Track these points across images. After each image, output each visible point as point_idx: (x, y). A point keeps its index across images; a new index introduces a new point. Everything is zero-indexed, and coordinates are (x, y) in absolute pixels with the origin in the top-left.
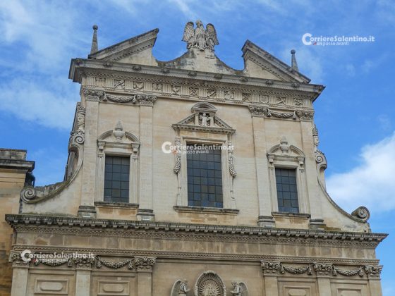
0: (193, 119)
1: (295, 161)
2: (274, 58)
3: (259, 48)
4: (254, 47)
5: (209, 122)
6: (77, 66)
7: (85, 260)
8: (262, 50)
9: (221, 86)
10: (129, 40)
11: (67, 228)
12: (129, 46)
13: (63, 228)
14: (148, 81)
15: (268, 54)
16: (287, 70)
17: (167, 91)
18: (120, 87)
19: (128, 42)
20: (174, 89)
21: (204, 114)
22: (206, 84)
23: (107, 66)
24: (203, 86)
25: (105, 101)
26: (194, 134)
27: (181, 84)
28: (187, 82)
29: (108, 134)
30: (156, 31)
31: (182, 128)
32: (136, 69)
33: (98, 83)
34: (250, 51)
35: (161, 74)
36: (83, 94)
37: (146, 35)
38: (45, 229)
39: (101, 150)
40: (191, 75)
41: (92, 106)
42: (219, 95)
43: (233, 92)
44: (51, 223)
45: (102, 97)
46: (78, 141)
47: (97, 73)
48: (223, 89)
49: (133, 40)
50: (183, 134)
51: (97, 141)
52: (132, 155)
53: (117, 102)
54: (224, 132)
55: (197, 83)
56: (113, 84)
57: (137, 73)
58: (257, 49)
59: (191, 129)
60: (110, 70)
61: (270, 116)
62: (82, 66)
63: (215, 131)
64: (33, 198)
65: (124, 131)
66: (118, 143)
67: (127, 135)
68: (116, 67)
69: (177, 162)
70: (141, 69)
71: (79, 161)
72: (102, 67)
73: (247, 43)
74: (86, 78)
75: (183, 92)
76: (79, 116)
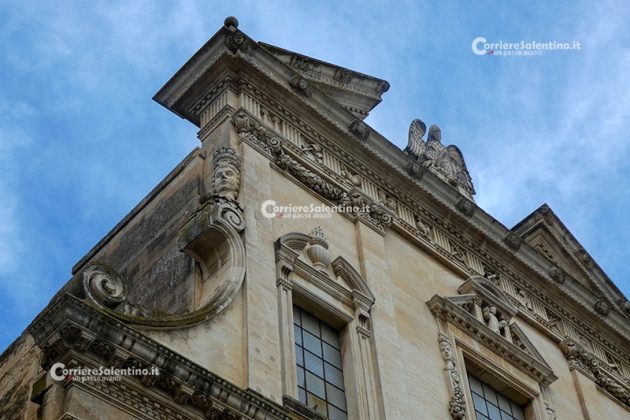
0: (471, 309)
2: (596, 266)
3: (567, 232)
4: (556, 225)
5: (502, 331)
6: (230, 53)
8: (573, 239)
9: (511, 268)
10: (337, 68)
12: (329, 82)
14: (371, 178)
15: (583, 251)
16: (619, 303)
17: (405, 217)
18: (310, 156)
19: (331, 72)
20: (421, 224)
21: (494, 309)
22: (483, 248)
23: (298, 89)
24: (476, 251)
25: (281, 167)
26: (476, 346)
27: (435, 223)
28: (447, 222)
29: (299, 241)
30: (384, 86)
31: (453, 317)
32: (357, 133)
33: (266, 121)
34: (546, 230)
35: (405, 174)
36: (226, 127)
37: (365, 83)
38: (163, 407)
39: (286, 271)
40: (463, 210)
41: (256, 160)
42: (507, 288)
43: (529, 295)
44: (190, 391)
45: (277, 154)
46: (231, 220)
47: (269, 95)
48: (513, 279)
49: (343, 74)
50: (454, 333)
51: (278, 245)
52: (354, 325)
53: (307, 184)
54: (533, 373)
55: (467, 237)
56: (299, 142)
57: (357, 143)
58: (562, 233)
59: (470, 329)
60: (301, 104)
61: (603, 386)
62: (243, 55)
63: (518, 361)
64: (113, 305)
65: (332, 254)
66: (324, 276)
67: (340, 268)
68: (316, 103)
69: (458, 391)
70: (366, 138)
71: (231, 273)
72: (286, 86)
73: (544, 211)
74: (238, 94)
75: (439, 242)
76: (225, 167)
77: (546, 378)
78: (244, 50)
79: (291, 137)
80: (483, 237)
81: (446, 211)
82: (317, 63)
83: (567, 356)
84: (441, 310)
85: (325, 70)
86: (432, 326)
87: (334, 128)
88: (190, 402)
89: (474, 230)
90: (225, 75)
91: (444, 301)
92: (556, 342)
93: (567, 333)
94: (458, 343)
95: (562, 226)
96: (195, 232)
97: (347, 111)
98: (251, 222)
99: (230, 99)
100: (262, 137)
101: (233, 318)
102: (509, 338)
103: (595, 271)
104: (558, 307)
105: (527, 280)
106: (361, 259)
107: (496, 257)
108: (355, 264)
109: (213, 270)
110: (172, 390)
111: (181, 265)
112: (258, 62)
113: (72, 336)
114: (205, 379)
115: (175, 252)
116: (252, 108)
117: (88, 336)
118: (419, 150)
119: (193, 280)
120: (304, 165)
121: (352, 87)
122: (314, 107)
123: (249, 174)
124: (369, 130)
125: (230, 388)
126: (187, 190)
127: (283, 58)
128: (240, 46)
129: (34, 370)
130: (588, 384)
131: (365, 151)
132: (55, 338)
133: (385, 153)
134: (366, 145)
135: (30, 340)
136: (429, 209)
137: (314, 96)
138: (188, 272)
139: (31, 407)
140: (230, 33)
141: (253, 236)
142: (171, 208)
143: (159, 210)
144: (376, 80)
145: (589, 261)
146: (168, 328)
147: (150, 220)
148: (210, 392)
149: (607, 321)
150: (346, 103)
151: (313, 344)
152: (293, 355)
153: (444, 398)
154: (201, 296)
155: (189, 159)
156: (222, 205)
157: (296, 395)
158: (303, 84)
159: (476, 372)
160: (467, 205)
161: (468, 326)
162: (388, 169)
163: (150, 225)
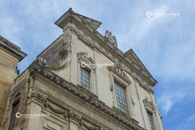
0: (116, 69)
1: (152, 110)
2: (141, 61)
3: (135, 54)
5: (121, 73)
6: (70, 15)
7: (76, 116)
8: (136, 56)
9: (124, 61)
10: (91, 19)
11: (66, 91)
12: (90, 22)
13: (64, 89)
14: (97, 42)
15: (138, 58)
17: (104, 50)
19: (90, 20)
20: (107, 51)
21: (120, 69)
22: (119, 57)
23: (83, 23)
24: (117, 57)
25: (79, 39)
26: (116, 76)
27: (110, 51)
28: (112, 51)
29: (82, 54)
30: (101, 23)
31: (112, 70)
32: (95, 32)
33: (77, 29)
34: (131, 54)
35: (104, 41)
36: (69, 30)
37: (97, 22)
38: (53, 85)
39: (79, 60)
40: (115, 49)
41: (74, 37)
42: (123, 65)
43: (127, 66)
44: (59, 82)
45: (79, 36)
46: (69, 49)
47: (77, 24)
48: (124, 63)
49: (93, 20)
50: (112, 73)
51: (78, 54)
52: (92, 71)
53: (84, 42)
54: (127, 82)
55: (116, 54)
56: (83, 34)
57: (95, 35)
58: (134, 54)
59: (115, 73)
60: (84, 26)
61: (140, 85)
62: (73, 16)
63: (124, 79)
64: (44, 64)
65: (89, 57)
66: (87, 61)
67: (90, 59)
68: (87, 26)
69: (112, 85)
70: (97, 34)
71: (68, 59)
72: (81, 22)
73: (131, 50)
74: (71, 23)
75: (110, 55)
76: (68, 38)
77: (129, 83)
78: (73, 15)
79: (82, 33)
80: (119, 54)
81: (112, 49)
82: (87, 18)
83: (134, 79)
84: (110, 69)
85: (89, 19)
86: (108, 72)
87: (90, 31)
88: (59, 84)
89: (117, 53)
90: (69, 19)
91: (110, 67)
92: (132, 76)
93: (134, 74)
94: (113, 75)
95: (135, 53)
96: (61, 51)
97: (93, 28)
98: (73, 49)
99: (70, 24)
100: (76, 32)
101: (68, 68)
102: (123, 75)
103: (140, 62)
104: (133, 69)
105: (127, 64)
106: (94, 58)
107: (121, 59)
108: (93, 59)
109: (65, 59)
110: (55, 82)
111: (58, 57)
112: (76, 17)
113: (36, 70)
114: (62, 80)
115: (57, 54)
116: (74, 26)
117: (39, 70)
118: (107, 36)
119: (60, 60)
120: (84, 38)
121: (94, 23)
122: (87, 27)
123: (73, 40)
124: (97, 32)
125: (67, 82)
126: (60, 42)
127: (80, 17)
128: (72, 14)
129: (28, 76)
130: (137, 84)
131: (96, 36)
132: (32, 70)
133: (100, 37)
134: (97, 35)
135: (28, 70)
136: (108, 48)
137: (87, 25)
138: (60, 59)
139: (27, 84)
140: (70, 11)
141: (73, 52)
142: (57, 46)
143: (54, 46)
144: (99, 22)
145: (139, 60)
146: (55, 69)
147: (53, 48)
148: (63, 82)
149: (142, 72)
150: (93, 26)
151: (84, 74)
152: (80, 76)
153: (109, 86)
154: (62, 63)
155: (61, 36)
156: (67, 46)
157: (80, 84)
158: (85, 22)
159: (116, 81)
160: (116, 48)
161: (115, 72)
162: (101, 40)
163: (52, 49)
